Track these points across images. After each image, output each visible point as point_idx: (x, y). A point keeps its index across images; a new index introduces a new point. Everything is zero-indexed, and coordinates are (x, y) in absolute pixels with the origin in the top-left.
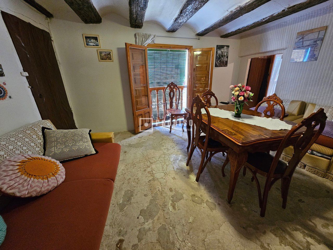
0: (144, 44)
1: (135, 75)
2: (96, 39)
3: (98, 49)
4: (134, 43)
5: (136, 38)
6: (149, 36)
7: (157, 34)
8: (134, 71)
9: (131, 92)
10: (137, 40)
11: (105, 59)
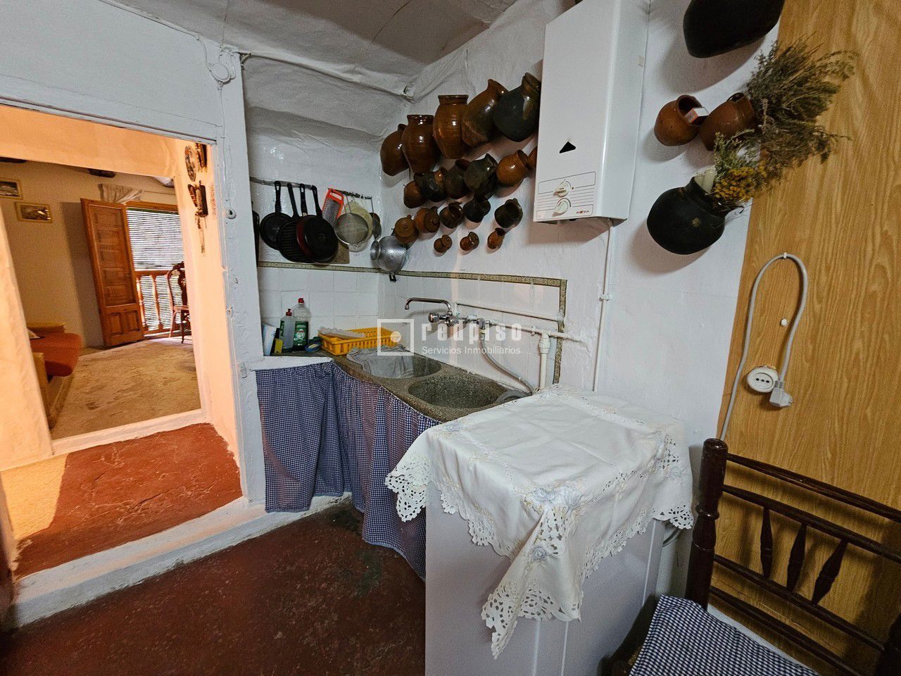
0: (120, 201)
1: (101, 247)
2: (14, 185)
3: (15, 201)
4: (99, 199)
5: (102, 191)
6: (130, 190)
7: (144, 188)
8: (100, 241)
9: (95, 277)
10: (105, 194)
11: (34, 219)
